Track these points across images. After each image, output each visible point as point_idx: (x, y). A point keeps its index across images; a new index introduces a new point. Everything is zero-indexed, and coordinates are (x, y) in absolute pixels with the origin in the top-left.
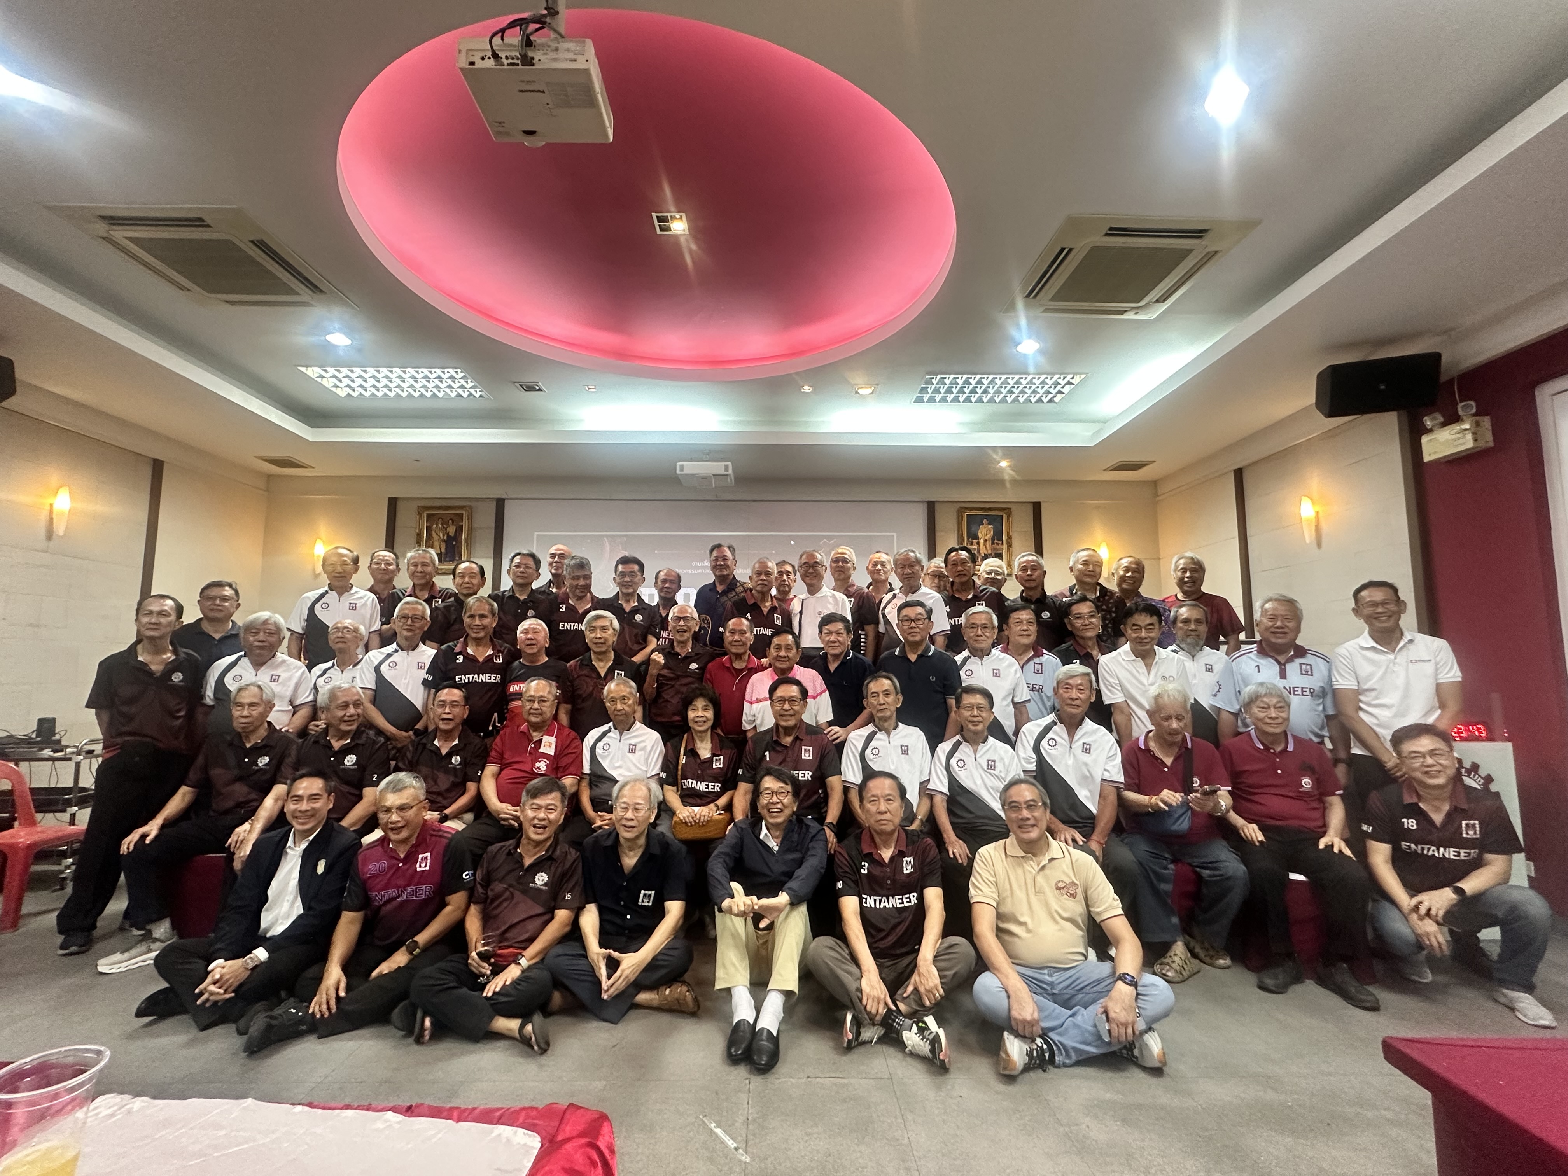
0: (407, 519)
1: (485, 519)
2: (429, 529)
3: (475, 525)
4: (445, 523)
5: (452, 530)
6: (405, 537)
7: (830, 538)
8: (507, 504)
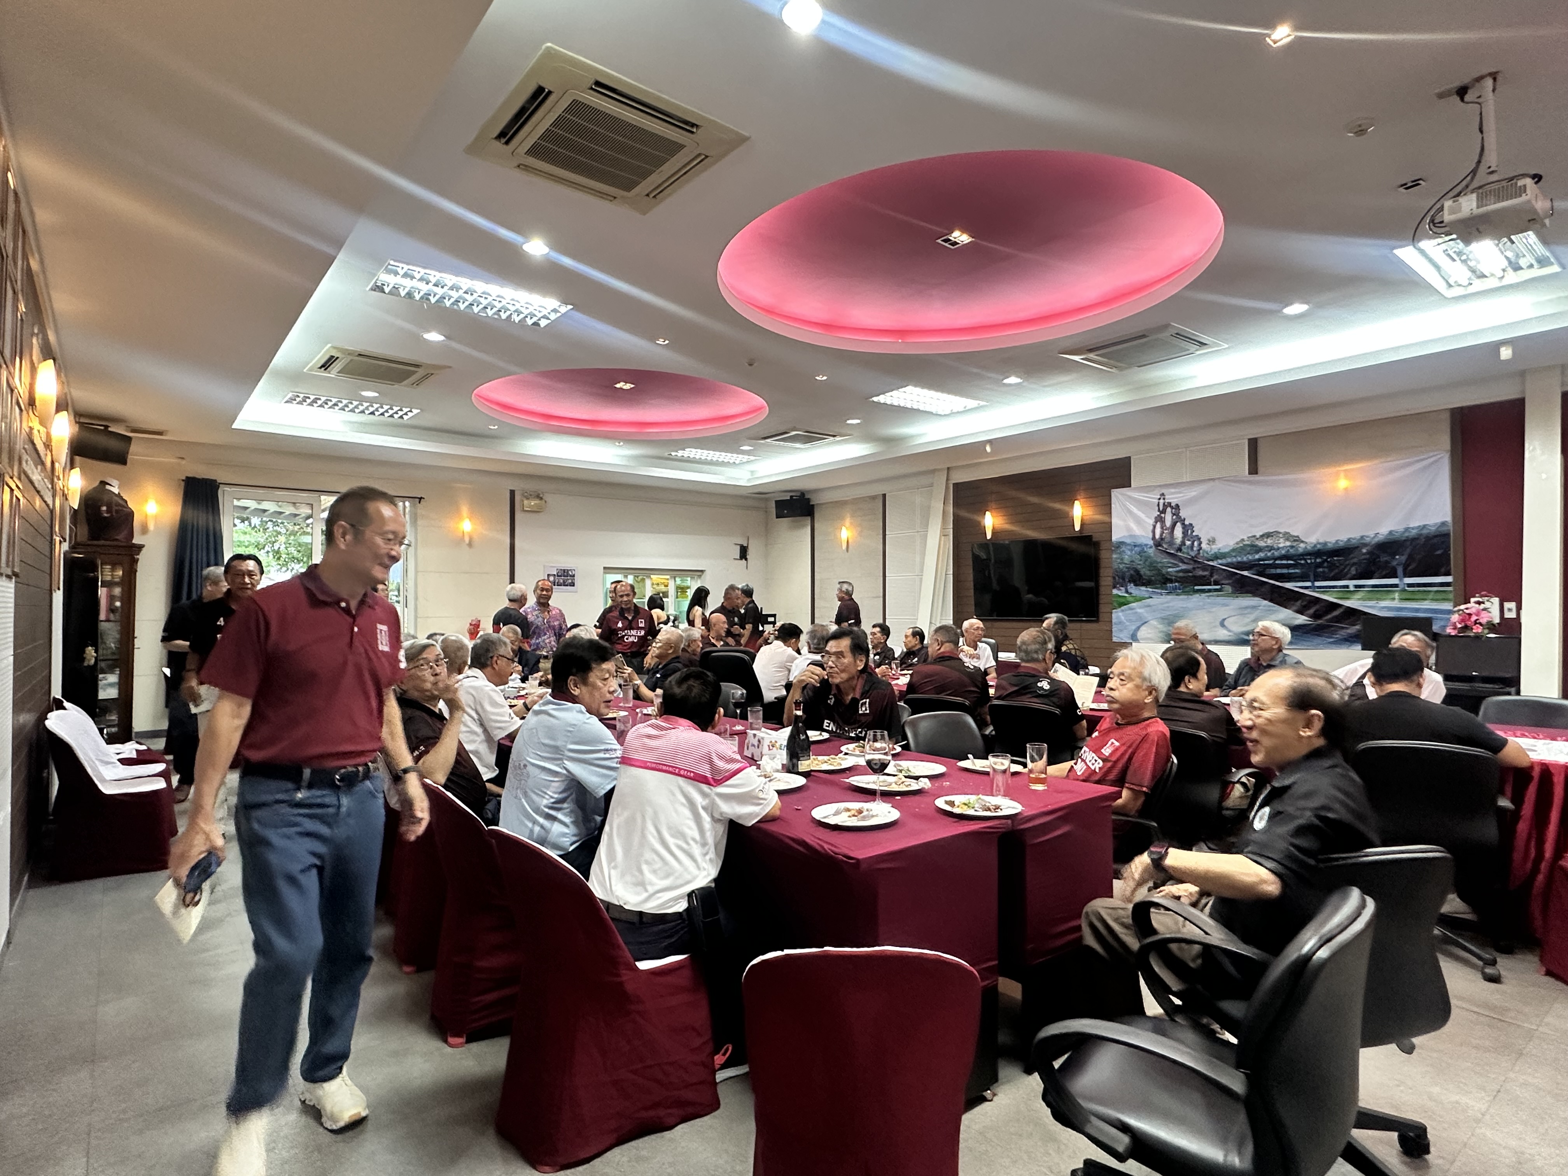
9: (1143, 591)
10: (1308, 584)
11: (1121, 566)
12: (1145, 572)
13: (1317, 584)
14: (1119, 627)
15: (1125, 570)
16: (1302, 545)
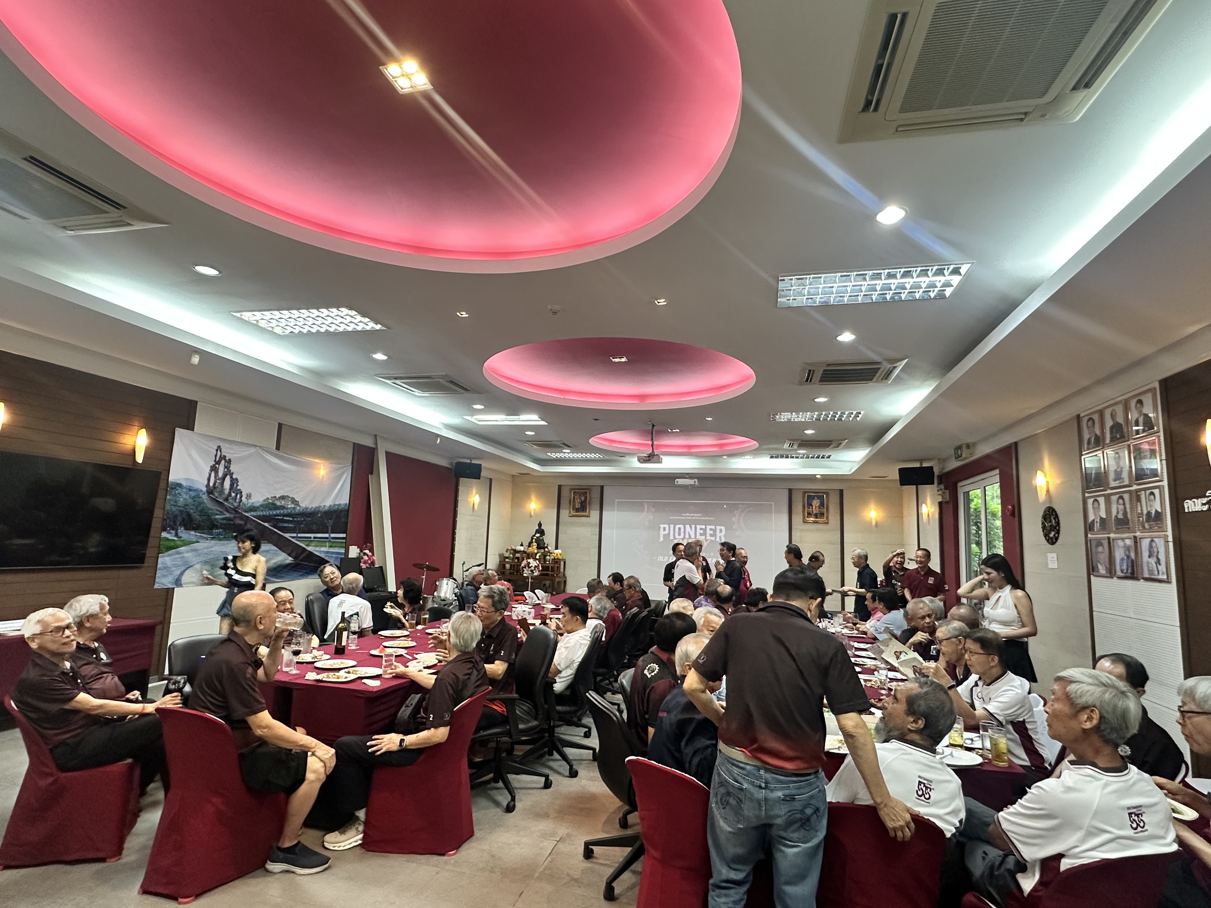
0: (565, 493)
1: (596, 494)
2: (574, 498)
3: (592, 496)
4: (580, 496)
5: (583, 498)
6: (565, 502)
7: (743, 504)
8: (605, 488)
9: (192, 535)
10: (295, 535)
11: (174, 509)
12: (196, 517)
13: (299, 535)
14: (164, 572)
15: (177, 513)
16: (298, 508)
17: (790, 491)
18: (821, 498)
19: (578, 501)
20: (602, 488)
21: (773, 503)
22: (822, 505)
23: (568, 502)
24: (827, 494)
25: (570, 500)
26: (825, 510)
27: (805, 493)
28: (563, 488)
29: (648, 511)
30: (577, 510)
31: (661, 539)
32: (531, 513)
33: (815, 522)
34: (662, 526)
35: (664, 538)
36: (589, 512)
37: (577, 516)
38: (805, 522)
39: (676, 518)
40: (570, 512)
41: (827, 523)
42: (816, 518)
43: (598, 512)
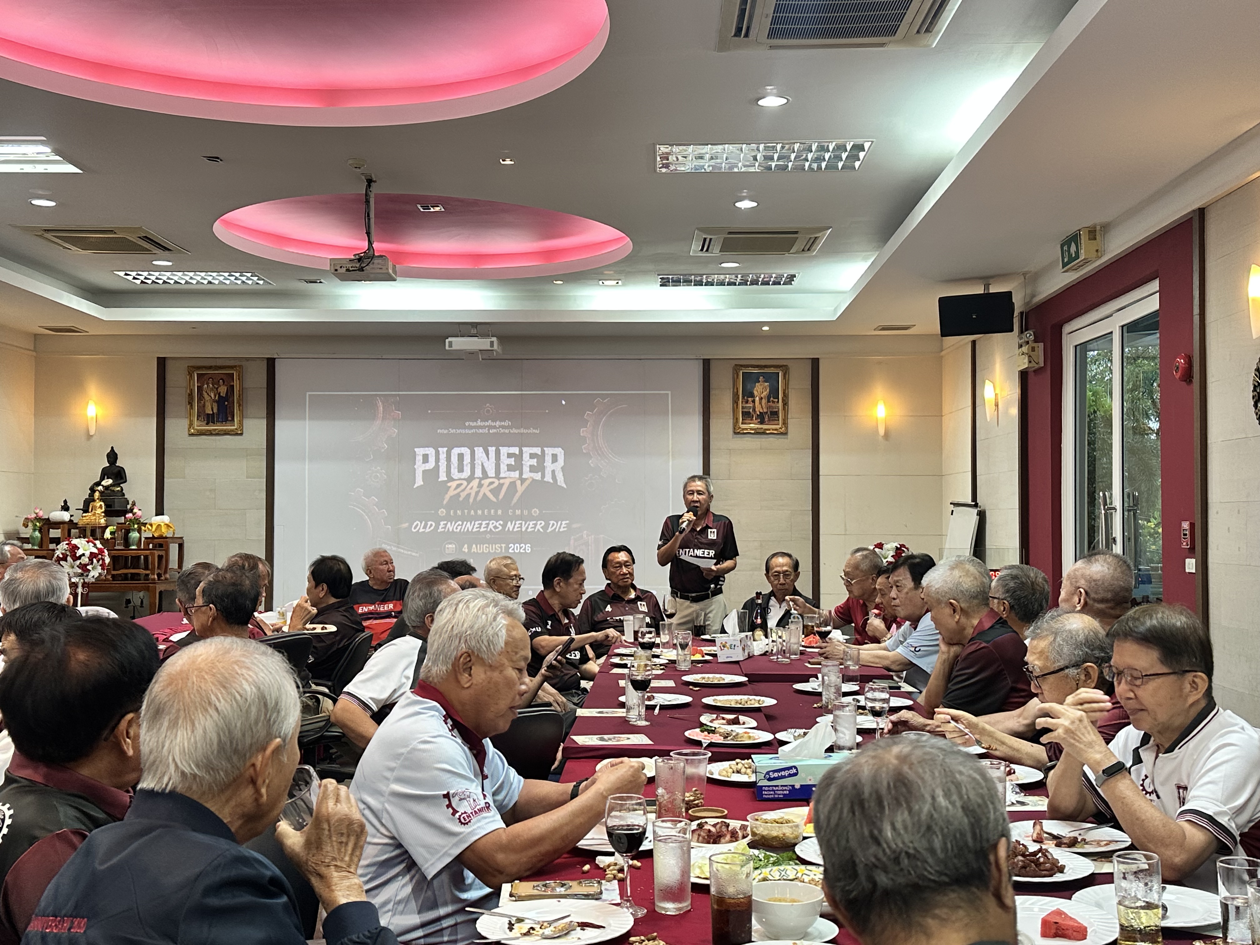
0: (177, 377)
1: (256, 380)
2: (199, 389)
3: (247, 385)
4: (216, 383)
5: (223, 390)
6: (176, 397)
7: (603, 397)
8: (277, 363)
17: (707, 363)
18: (772, 379)
19: (210, 396)
20: (271, 363)
21: (669, 392)
22: (774, 393)
23: (184, 400)
24: (785, 369)
25: (191, 395)
26: (780, 404)
27: (737, 368)
28: (169, 366)
29: (384, 419)
30: (210, 419)
31: (419, 482)
32: (88, 431)
33: (758, 433)
34: (420, 451)
35: (424, 480)
36: (241, 423)
37: (210, 433)
38: (737, 432)
39: (452, 431)
40: (191, 425)
41: (786, 434)
42: (762, 422)
43: (264, 422)
